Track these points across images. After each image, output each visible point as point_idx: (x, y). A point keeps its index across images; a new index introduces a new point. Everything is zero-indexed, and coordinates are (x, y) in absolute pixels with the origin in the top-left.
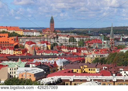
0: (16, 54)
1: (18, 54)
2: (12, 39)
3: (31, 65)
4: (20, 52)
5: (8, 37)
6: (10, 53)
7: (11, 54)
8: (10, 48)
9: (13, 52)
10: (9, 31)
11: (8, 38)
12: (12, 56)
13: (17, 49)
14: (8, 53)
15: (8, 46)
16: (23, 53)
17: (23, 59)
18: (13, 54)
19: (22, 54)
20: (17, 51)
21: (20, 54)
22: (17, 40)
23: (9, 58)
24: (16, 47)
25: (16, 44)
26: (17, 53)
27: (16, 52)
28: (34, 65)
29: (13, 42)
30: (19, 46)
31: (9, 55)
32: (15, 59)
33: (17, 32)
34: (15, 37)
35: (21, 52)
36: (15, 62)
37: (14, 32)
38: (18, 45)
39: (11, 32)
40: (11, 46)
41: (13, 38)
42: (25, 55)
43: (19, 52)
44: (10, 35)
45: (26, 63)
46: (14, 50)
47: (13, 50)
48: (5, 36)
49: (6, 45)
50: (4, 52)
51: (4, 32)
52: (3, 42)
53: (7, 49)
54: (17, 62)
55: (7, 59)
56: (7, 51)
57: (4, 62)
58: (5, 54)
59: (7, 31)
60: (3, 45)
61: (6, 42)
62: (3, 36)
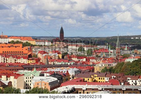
1: (32, 63)
2: (26, 49)
3: (45, 74)
4: (34, 61)
5: (23, 47)
7: (25, 63)
8: (24, 58)
9: (27, 61)
10: (22, 41)
12: (26, 64)
14: (23, 62)
15: (22, 56)
16: (37, 62)
17: (37, 68)
18: (27, 63)
19: (35, 63)
20: (31, 60)
22: (30, 50)
23: (24, 67)
24: (30, 56)
25: (30, 53)
29: (27, 52)
32: (30, 68)
33: (30, 42)
34: (29, 47)
35: (35, 61)
36: (30, 71)
37: (27, 42)
39: (24, 42)
40: (25, 56)
41: (27, 47)
42: (39, 64)
44: (24, 45)
45: (40, 72)
46: (28, 59)
47: (27, 60)
48: (19, 46)
49: (20, 55)
50: (18, 61)
51: (18, 42)
52: (18, 52)
53: (21, 58)
54: (32, 71)
55: (22, 68)
56: (22, 60)
57: (20, 71)
58: (20, 63)
59: (20, 41)
60: (18, 55)
61: (20, 52)
62: (17, 46)
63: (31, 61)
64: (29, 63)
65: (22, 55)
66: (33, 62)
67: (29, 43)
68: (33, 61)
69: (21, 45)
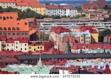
0: (33, 51)
1: (37, 51)
2: (26, 24)
3: (61, 71)
4: (41, 48)
5: (18, 19)
6: (21, 49)
7: (23, 51)
8: (22, 41)
9: (27, 47)
10: (19, 8)
11: (19, 22)
12: (25, 54)
15: (18, 36)
16: (47, 49)
17: (46, 61)
18: (27, 51)
19: (44, 51)
20: (35, 45)
21: (41, 51)
22: (34, 25)
23: (20, 58)
24: (34, 37)
25: (33, 31)
26: (35, 50)
27: (33, 48)
28: (66, 72)
29: (27, 28)
31: (20, 54)
32: (31, 60)
33: (34, 9)
34: (32, 20)
35: (43, 47)
36: (31, 66)
37: (29, 10)
38: (37, 33)
39: (24, 9)
40: (24, 36)
41: (27, 20)
42: (50, 52)
43: (38, 48)
44: (22, 16)
45: (51, 67)
46: (30, 44)
47: (27, 44)
48: (11, 18)
49: (14, 34)
50: (10, 47)
51: (10, 10)
52: (9, 29)
53: (15, 42)
54: (36, 66)
55: (16, 60)
56: (17, 45)
57: (10, 66)
58: (12, 50)
59: (15, 7)
60: (9, 34)
61: (14, 29)
62: (8, 18)
63: (36, 47)
65: (18, 34)
66: (39, 50)
67: (33, 12)
68: (40, 47)
69: (15, 15)
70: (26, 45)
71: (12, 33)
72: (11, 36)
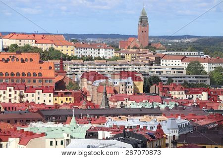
0: (60, 103)
1: (65, 104)
2: (50, 68)
4: (70, 99)
5: (41, 62)
6: (44, 101)
7: (47, 103)
8: (45, 90)
9: (52, 98)
10: (39, 46)
11: (41, 65)
12: (50, 107)
13: (61, 91)
14: (41, 102)
15: (40, 84)
16: (78, 101)
18: (51, 104)
19: (74, 104)
20: (62, 96)
21: (71, 105)
22: (61, 70)
24: (60, 85)
25: (60, 78)
26: (62, 102)
27: (59, 100)
29: (51, 74)
30: (67, 85)
31: (44, 107)
33: (59, 48)
34: (58, 61)
35: (73, 99)
37: (52, 49)
38: (65, 81)
39: (45, 47)
40: (48, 84)
42: (83, 106)
43: (67, 99)
44: (45, 56)
46: (55, 94)
47: (52, 94)
48: (31, 60)
49: (35, 81)
50: (30, 98)
51: (27, 49)
52: (29, 74)
53: (37, 91)
56: (39, 96)
58: (33, 102)
59: (35, 45)
60: (29, 81)
61: (34, 74)
62: (27, 59)
63: (64, 99)
64: (56, 105)
65: (40, 81)
66: (68, 102)
67: (58, 52)
68: (68, 98)
69: (36, 57)
70: (50, 95)
71: (32, 80)
72: (31, 84)
